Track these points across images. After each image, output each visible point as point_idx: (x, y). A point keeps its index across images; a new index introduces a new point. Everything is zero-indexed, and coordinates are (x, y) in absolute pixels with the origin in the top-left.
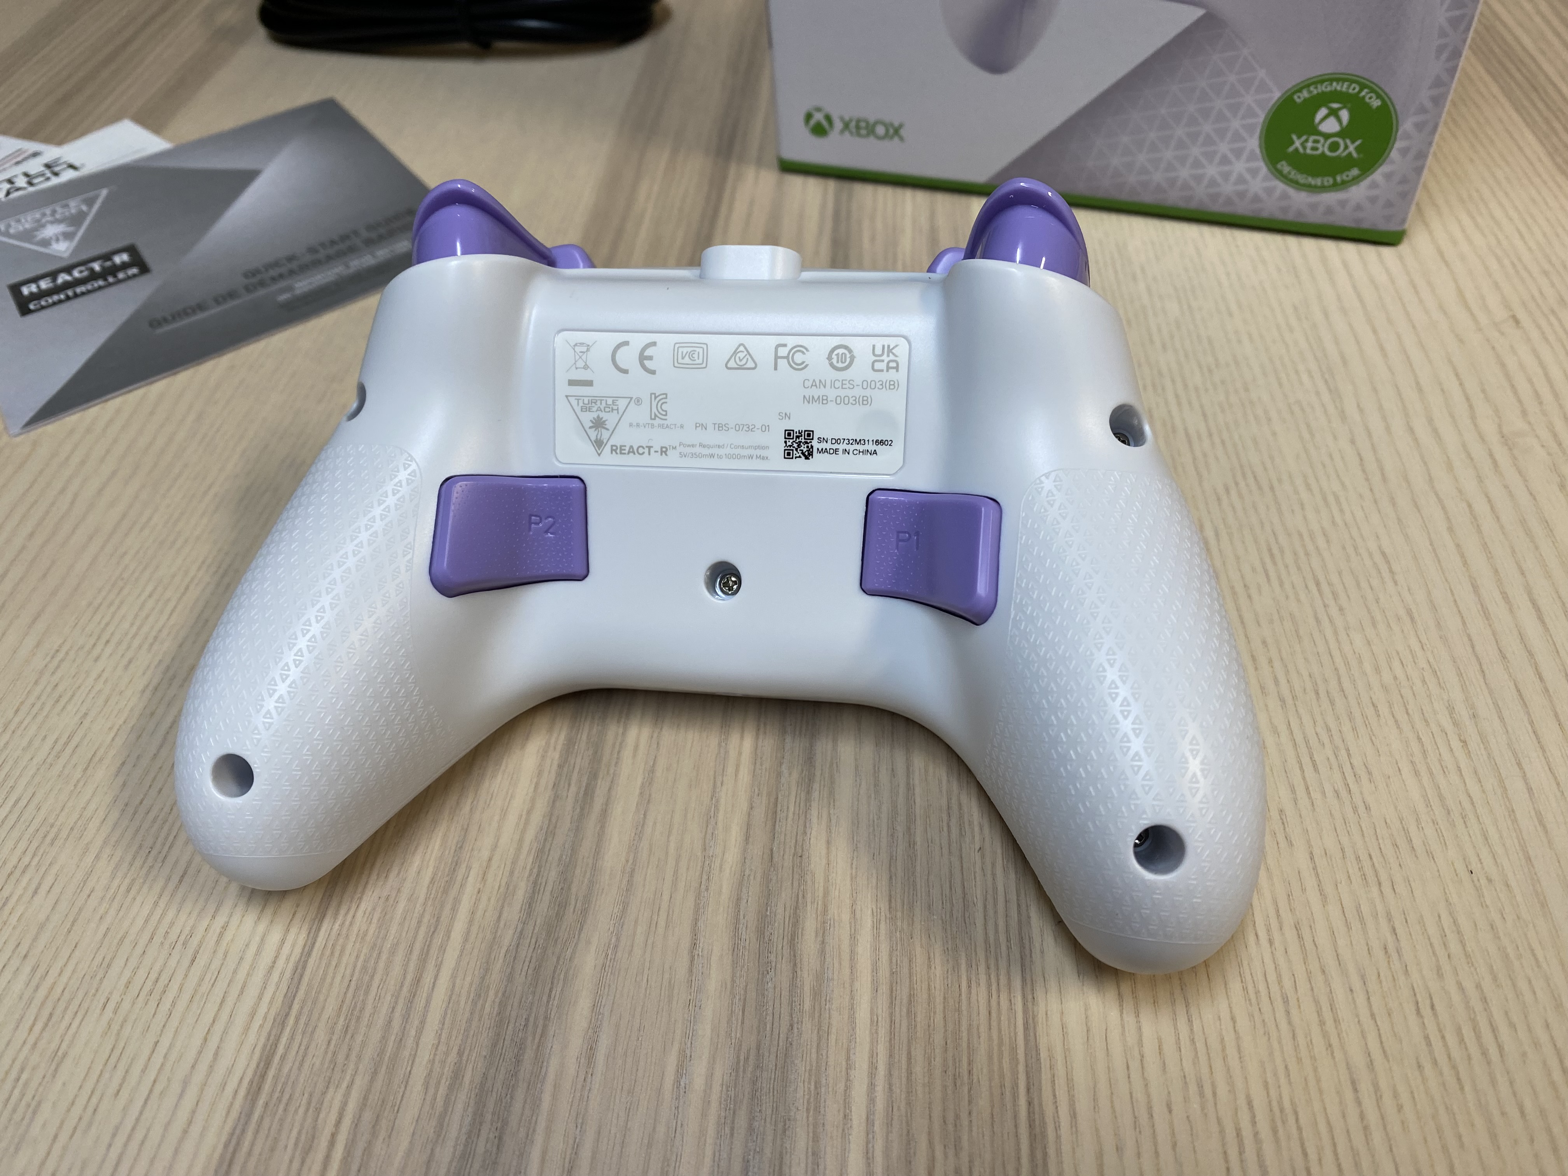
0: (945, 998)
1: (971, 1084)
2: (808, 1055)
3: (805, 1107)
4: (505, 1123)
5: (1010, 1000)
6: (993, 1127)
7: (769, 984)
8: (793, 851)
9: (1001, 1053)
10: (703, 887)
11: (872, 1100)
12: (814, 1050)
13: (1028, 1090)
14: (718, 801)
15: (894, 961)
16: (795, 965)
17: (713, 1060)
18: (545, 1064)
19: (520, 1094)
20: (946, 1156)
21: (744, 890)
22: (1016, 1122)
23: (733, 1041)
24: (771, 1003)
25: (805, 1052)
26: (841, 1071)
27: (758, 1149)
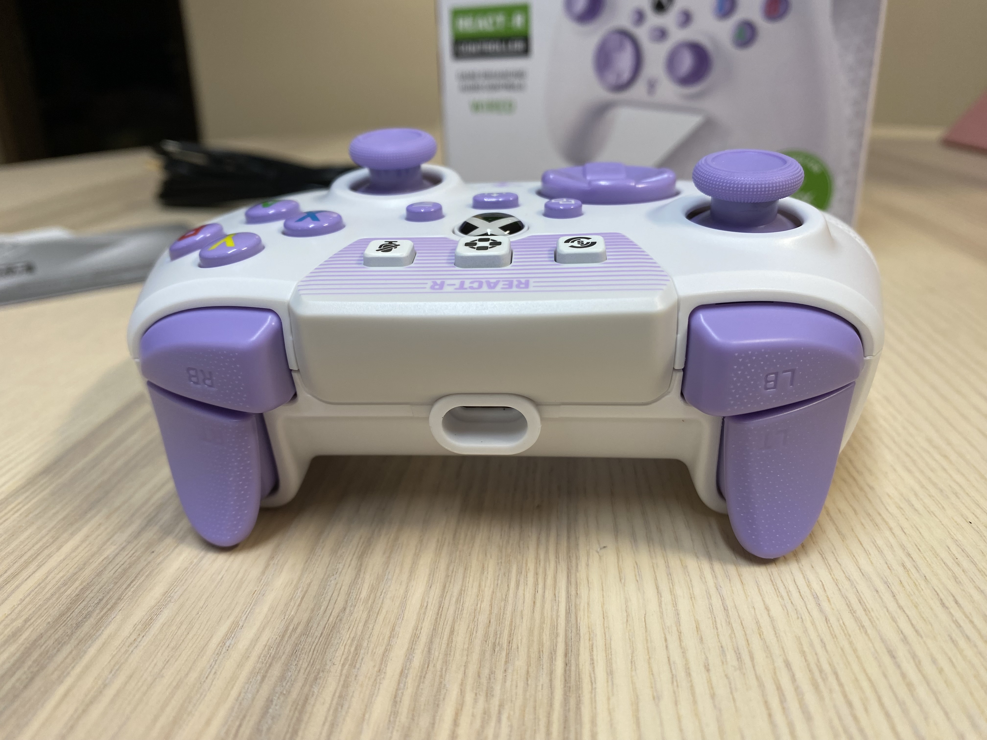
0: (493, 592)
2: (355, 628)
3: (342, 662)
4: (42, 668)
5: (555, 595)
6: (527, 680)
7: (332, 582)
9: (542, 628)
12: (361, 625)
13: (566, 655)
17: (262, 629)
19: (68, 648)
20: (476, 701)
22: (551, 677)
23: (286, 617)
24: (330, 593)
25: (352, 625)
26: (383, 639)
27: (285, 692)
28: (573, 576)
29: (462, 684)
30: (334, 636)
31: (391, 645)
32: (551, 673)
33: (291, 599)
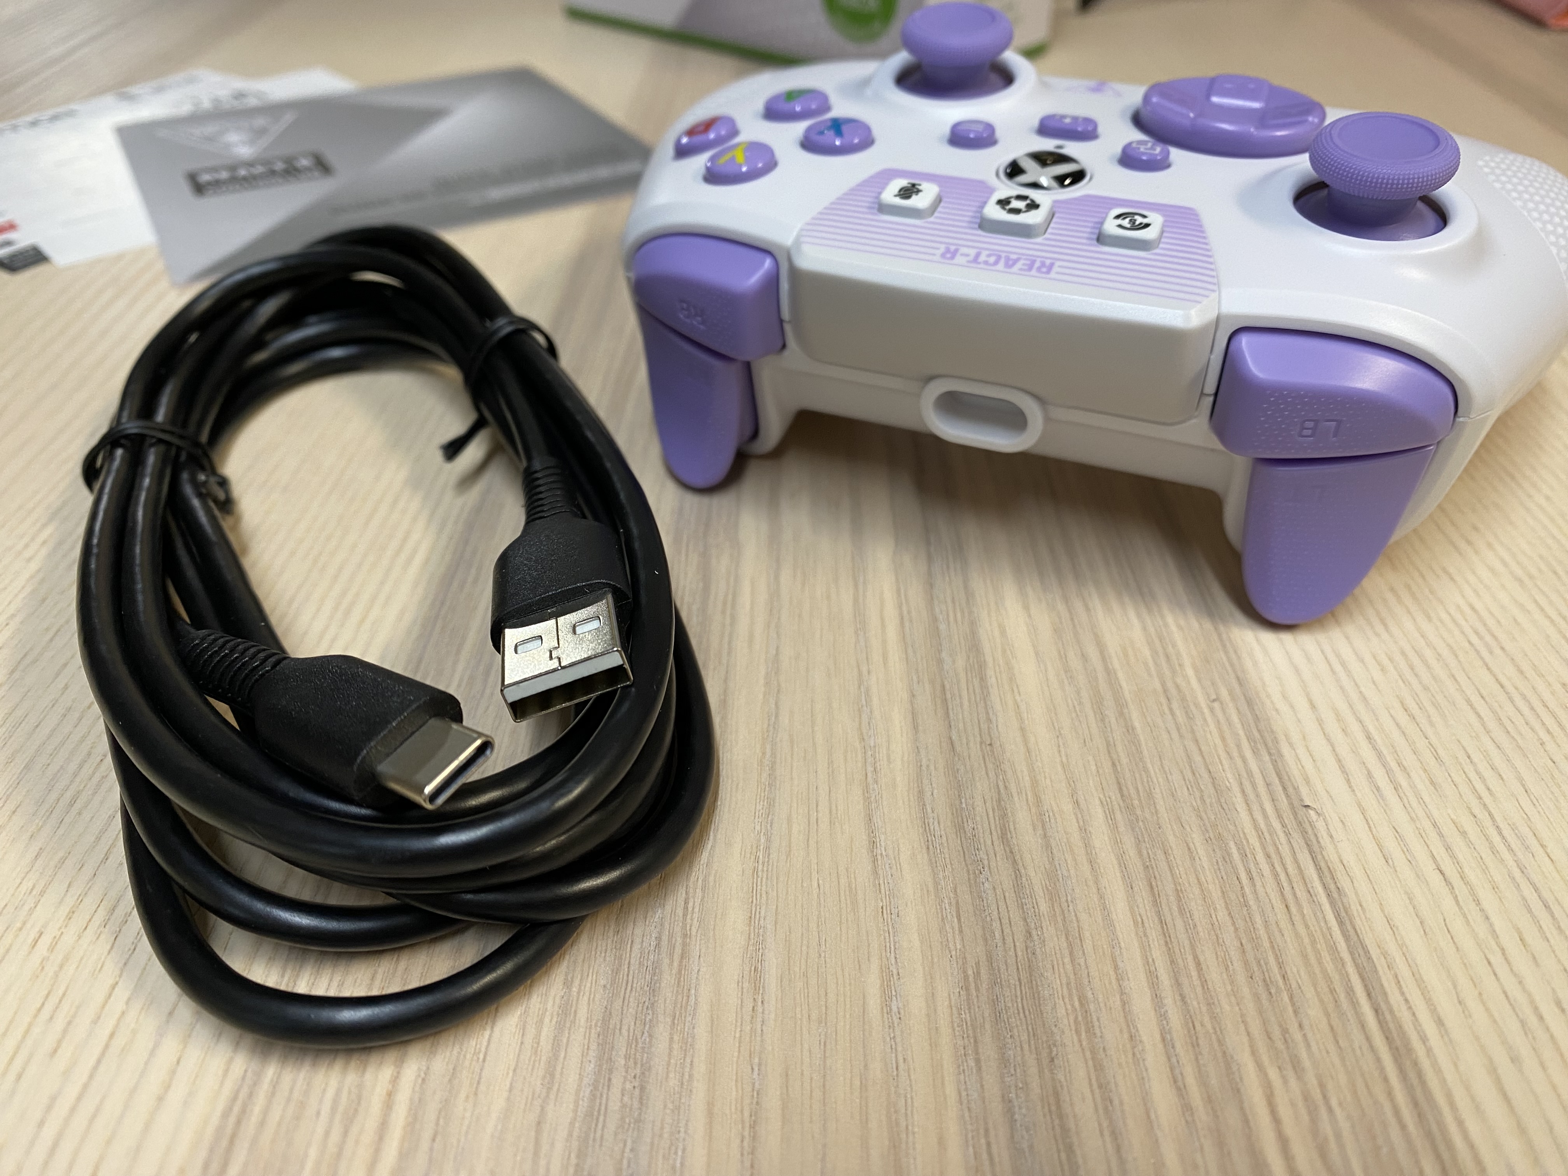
0: (1223, 892)
1: (1289, 990)
2: (1061, 966)
3: (1073, 1028)
4: (646, 1069)
5: (1309, 892)
6: (1337, 1042)
7: (986, 885)
8: (978, 739)
9: (1317, 953)
10: (870, 779)
11: (1162, 1017)
12: (1067, 960)
13: (1369, 995)
14: (868, 690)
15: (1145, 853)
16: (1015, 862)
18: (693, 992)
19: (662, 1031)
20: (1285, 1081)
21: (926, 781)
22: (1365, 1034)
23: (953, 953)
24: (994, 907)
25: (1055, 963)
26: (1110, 983)
27: (1021, 1085)
28: (1319, 857)
29: (1254, 1052)
30: (1039, 983)
31: (1125, 993)
32: (1363, 1026)
33: (943, 919)
